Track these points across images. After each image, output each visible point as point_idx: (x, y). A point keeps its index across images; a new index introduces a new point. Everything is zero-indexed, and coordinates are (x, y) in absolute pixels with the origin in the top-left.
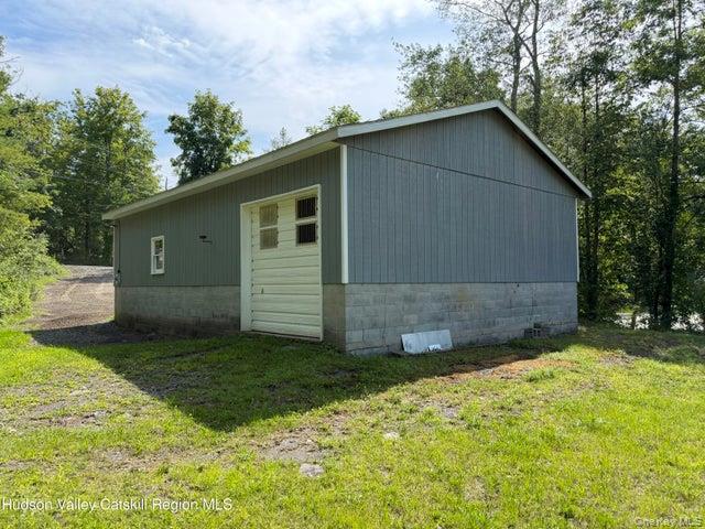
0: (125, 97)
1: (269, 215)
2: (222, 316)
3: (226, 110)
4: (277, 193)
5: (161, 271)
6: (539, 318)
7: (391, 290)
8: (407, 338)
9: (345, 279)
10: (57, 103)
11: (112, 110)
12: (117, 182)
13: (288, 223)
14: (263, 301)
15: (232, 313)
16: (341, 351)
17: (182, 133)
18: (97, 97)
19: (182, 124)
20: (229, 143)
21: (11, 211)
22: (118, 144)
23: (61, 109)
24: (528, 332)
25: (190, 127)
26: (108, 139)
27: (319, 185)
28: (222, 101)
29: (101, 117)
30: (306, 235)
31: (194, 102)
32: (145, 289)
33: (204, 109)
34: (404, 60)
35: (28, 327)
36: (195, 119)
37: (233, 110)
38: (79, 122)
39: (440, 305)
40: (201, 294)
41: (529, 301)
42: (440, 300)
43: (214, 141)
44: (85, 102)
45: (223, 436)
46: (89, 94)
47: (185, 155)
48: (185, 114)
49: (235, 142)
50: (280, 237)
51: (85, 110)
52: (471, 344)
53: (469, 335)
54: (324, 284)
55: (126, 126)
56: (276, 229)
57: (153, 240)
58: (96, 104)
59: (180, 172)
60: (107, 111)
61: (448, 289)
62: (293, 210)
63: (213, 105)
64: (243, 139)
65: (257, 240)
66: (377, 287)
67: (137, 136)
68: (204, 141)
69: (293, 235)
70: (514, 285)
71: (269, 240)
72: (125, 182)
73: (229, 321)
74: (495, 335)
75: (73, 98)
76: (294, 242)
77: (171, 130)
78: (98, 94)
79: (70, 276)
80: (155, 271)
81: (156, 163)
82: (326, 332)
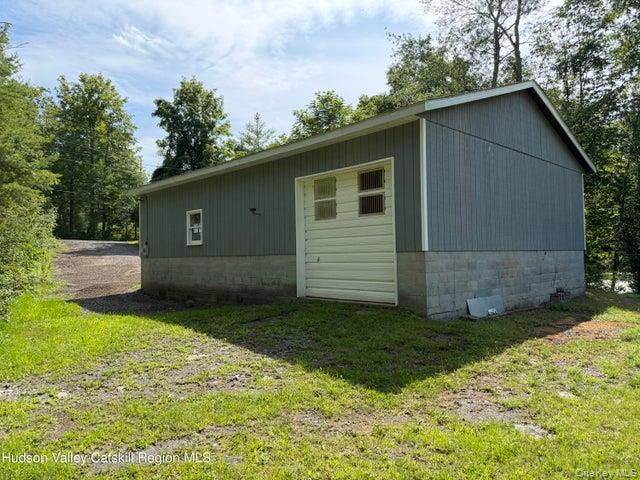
0: (108, 84)
1: (326, 188)
2: (274, 283)
3: (209, 96)
4: (339, 167)
5: (199, 242)
6: (560, 284)
7: (459, 258)
8: (472, 303)
9: (426, 247)
10: (43, 89)
11: (96, 95)
12: (101, 162)
13: (348, 195)
14: (320, 268)
15: (285, 280)
16: (423, 315)
17: (166, 116)
18: (81, 83)
19: (168, 108)
20: (211, 126)
21: (26, 188)
22: (102, 127)
23: (45, 94)
24: (553, 296)
25: (174, 111)
26: (92, 122)
27: (392, 158)
28: (206, 88)
29: (85, 102)
30: (371, 206)
31: (180, 88)
32: (179, 260)
33: (189, 95)
34: (396, 49)
35: (63, 297)
36: (179, 103)
37: (216, 95)
38: (63, 107)
39: (493, 271)
40: (247, 263)
41: (552, 268)
42: (493, 267)
43: (198, 125)
44: (70, 87)
45: (396, 398)
46: (73, 80)
47: (171, 137)
48: (171, 99)
49: (218, 126)
50: (339, 208)
51: (70, 95)
52: (516, 307)
53: (514, 300)
54: (397, 252)
55: (108, 111)
56: (335, 201)
57: (189, 213)
58: (81, 90)
59: (165, 152)
60: (90, 96)
61: (497, 257)
62: (355, 183)
63: (197, 91)
64: (223, 122)
65: (312, 212)
66: (447, 254)
67: (120, 120)
68: (189, 124)
69: (356, 206)
70: (543, 253)
71: (326, 212)
72: (108, 163)
73: (281, 287)
74: (531, 299)
75: (58, 85)
76: (357, 213)
77: (158, 113)
78: (83, 80)
79: (67, 249)
80: (190, 242)
81: (137, 145)
82: (401, 297)
